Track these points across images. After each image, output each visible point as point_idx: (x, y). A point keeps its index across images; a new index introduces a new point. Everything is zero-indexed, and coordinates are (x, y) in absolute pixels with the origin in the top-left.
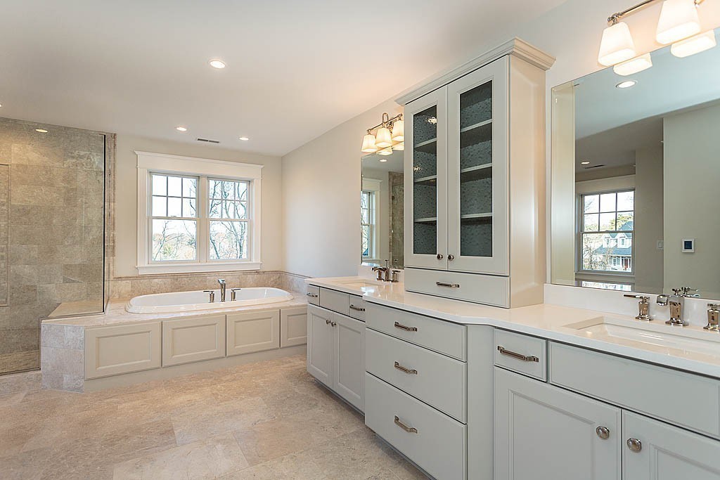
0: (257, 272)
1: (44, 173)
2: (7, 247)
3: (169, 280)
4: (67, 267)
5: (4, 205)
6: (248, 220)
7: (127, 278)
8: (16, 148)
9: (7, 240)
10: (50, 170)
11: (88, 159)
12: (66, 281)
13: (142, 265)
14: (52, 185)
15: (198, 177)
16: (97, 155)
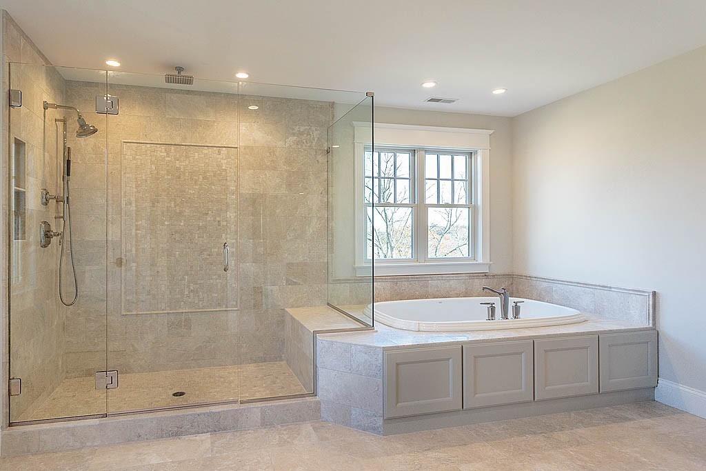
0: (486, 275)
1: (268, 154)
2: (237, 241)
3: (389, 284)
4: (290, 265)
5: (233, 194)
6: (471, 206)
7: (346, 281)
8: (244, 127)
9: (237, 234)
10: (274, 151)
11: (307, 135)
12: (289, 282)
13: (359, 265)
14: (275, 168)
15: (413, 152)
16: (316, 130)
